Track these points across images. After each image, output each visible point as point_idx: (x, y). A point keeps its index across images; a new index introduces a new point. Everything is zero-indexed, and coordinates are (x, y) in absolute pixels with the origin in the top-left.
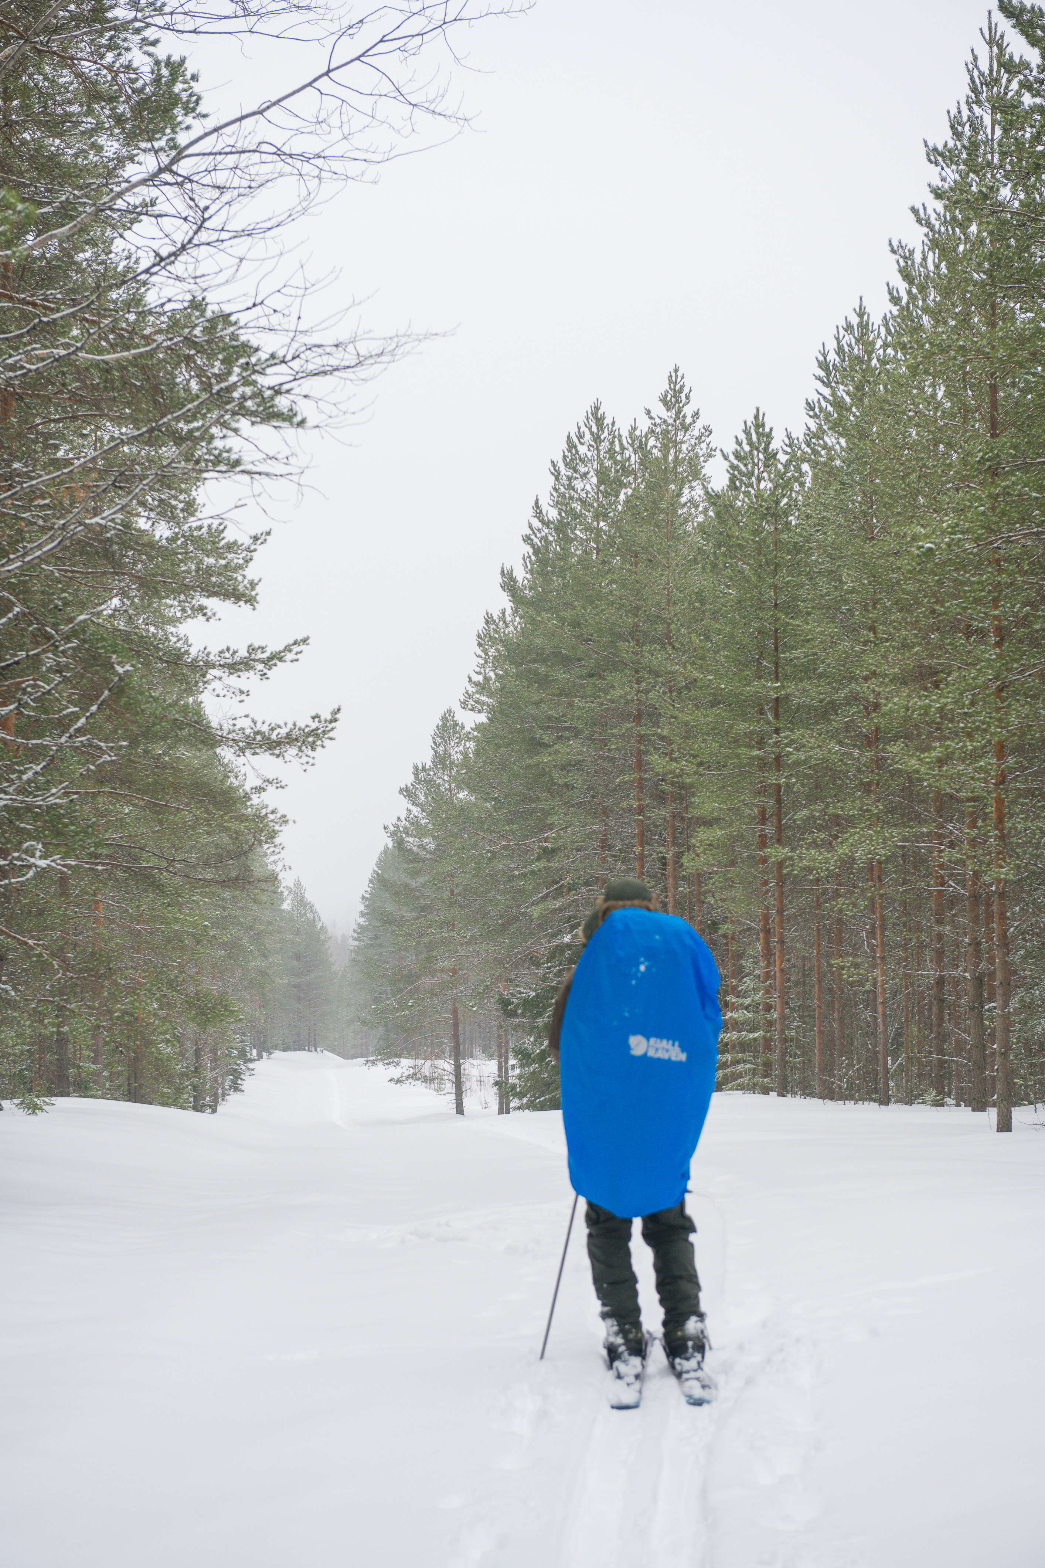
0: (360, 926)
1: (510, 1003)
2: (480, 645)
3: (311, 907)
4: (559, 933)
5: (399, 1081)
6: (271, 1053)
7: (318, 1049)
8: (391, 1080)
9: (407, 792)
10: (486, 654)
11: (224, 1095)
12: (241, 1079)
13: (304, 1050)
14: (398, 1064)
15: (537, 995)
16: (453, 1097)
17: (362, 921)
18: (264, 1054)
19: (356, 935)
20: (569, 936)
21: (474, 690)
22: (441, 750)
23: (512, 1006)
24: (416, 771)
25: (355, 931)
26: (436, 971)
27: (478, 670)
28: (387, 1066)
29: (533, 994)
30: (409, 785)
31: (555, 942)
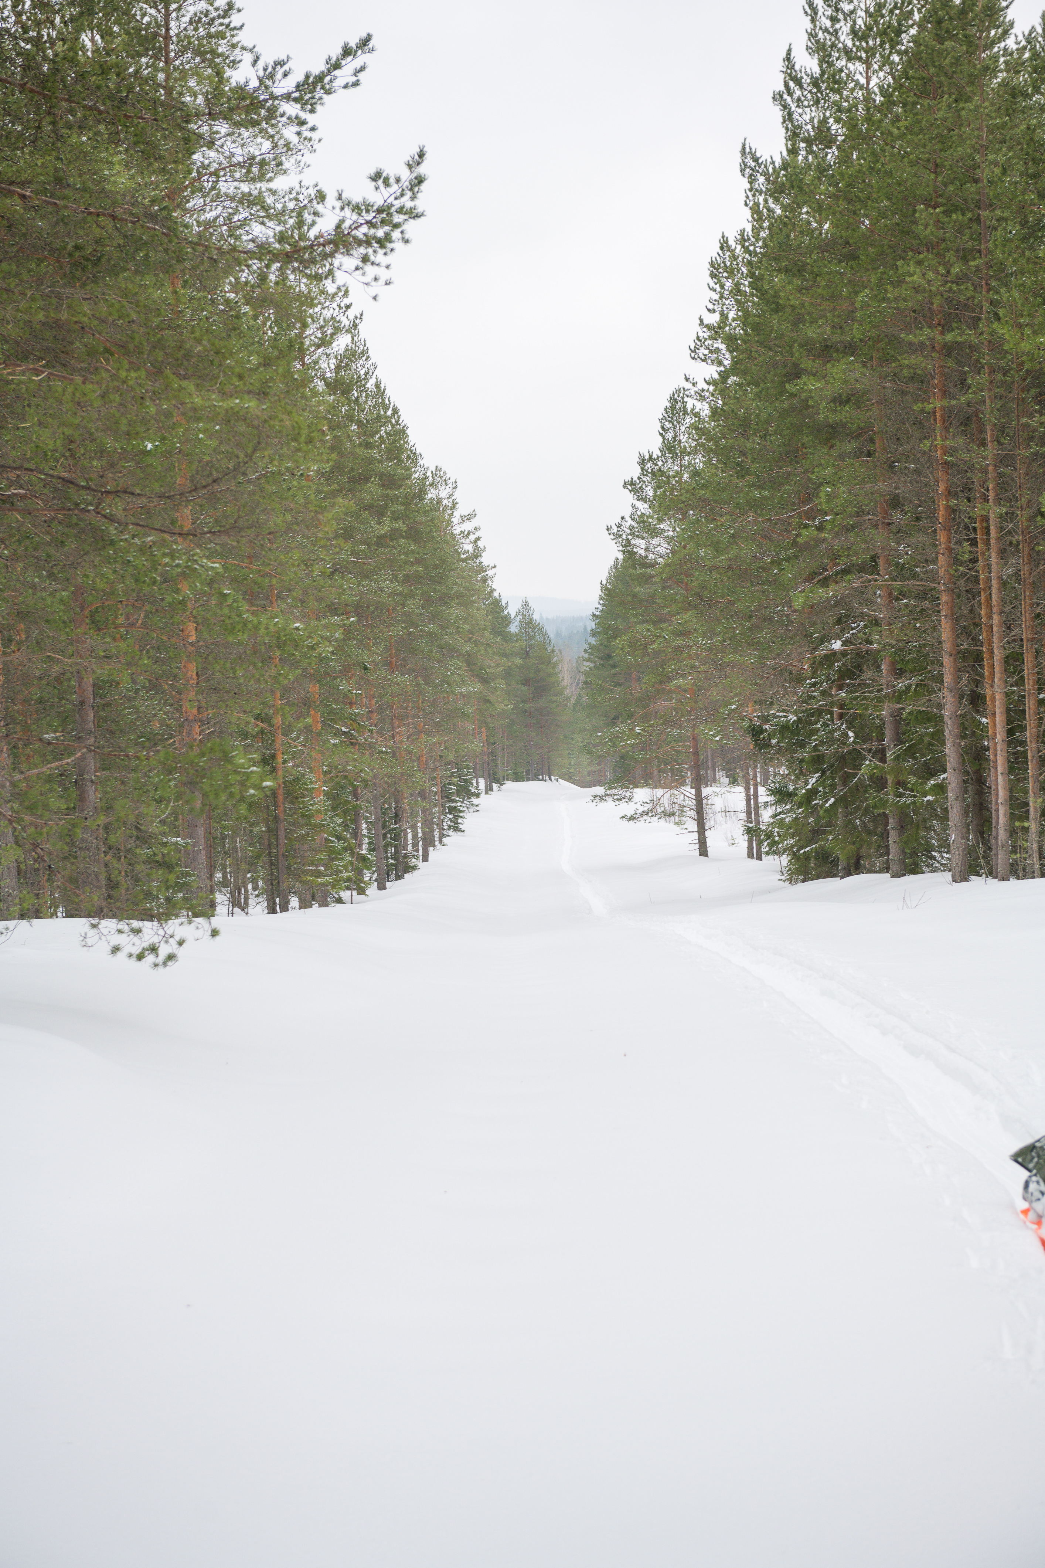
0: (591, 647)
1: (762, 731)
2: (713, 276)
3: (539, 629)
4: (825, 639)
5: (632, 818)
6: (502, 784)
7: (553, 778)
8: (623, 817)
9: (631, 486)
10: (722, 287)
11: (442, 836)
12: (461, 817)
13: (538, 779)
14: (630, 799)
15: (799, 720)
16: (696, 835)
17: (593, 641)
18: (495, 786)
19: (586, 656)
20: (839, 643)
21: (706, 336)
22: (670, 435)
23: (766, 734)
24: (642, 462)
25: (585, 651)
26: (670, 691)
27: (711, 306)
28: (617, 803)
29: (793, 718)
30: (635, 478)
31: (822, 651)
